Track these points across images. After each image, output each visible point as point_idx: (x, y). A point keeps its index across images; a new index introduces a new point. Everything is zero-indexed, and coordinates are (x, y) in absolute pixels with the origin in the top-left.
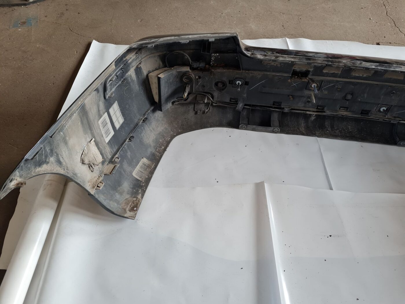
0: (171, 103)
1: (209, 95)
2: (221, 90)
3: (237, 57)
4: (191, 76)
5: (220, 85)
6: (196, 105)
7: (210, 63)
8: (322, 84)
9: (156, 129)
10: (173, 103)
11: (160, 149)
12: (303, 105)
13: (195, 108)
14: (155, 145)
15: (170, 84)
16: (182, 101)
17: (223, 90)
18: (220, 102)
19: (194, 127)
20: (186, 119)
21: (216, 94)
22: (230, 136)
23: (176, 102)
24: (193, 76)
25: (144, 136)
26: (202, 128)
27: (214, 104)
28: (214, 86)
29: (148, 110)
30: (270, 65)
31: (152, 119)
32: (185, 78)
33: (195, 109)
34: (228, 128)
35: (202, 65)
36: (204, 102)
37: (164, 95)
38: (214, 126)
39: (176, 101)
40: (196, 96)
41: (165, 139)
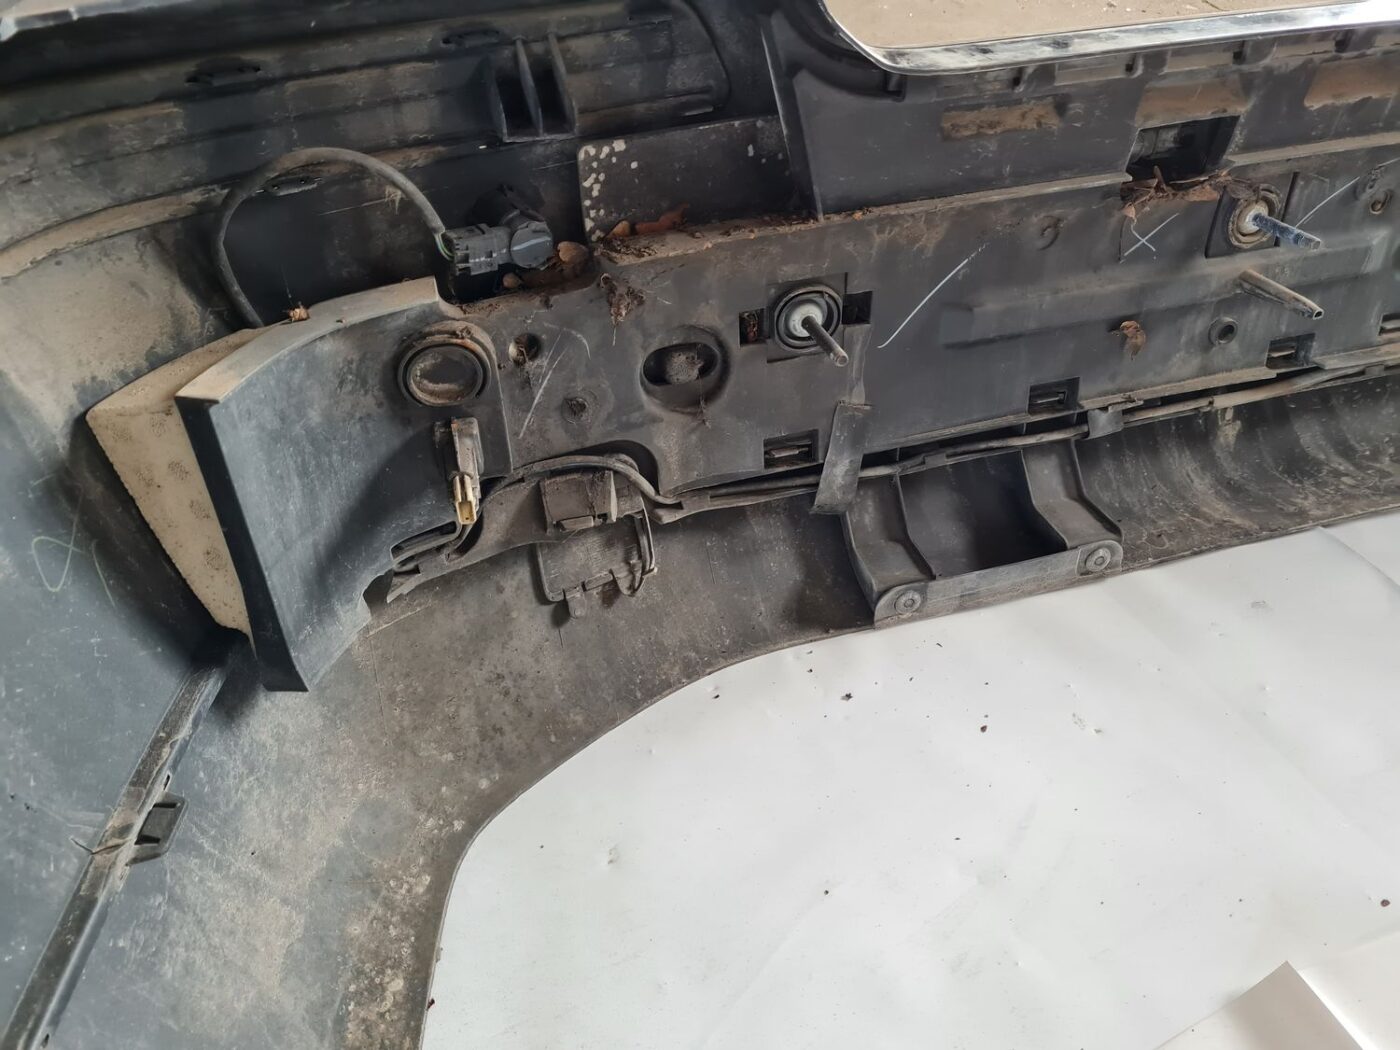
0: (361, 603)
1: (625, 462)
2: (694, 402)
3: (753, 140)
4: (468, 342)
5: (682, 370)
6: (540, 560)
7: (582, 225)
8: (1295, 199)
9: (288, 845)
10: (376, 594)
11: (371, 1012)
12: (1196, 362)
13: (545, 579)
14: (315, 994)
15: (309, 449)
16: (443, 556)
17: (711, 395)
18: (698, 491)
19: (579, 719)
20: (500, 677)
21: (668, 438)
22: (849, 696)
23: (396, 580)
24: (482, 340)
25: (188, 968)
26: (635, 707)
27: (667, 517)
28: (642, 383)
29: (170, 725)
30: (999, 130)
31: (231, 781)
32: (426, 375)
33: (547, 591)
34: (807, 647)
35: (530, 241)
36: (605, 516)
37: (287, 547)
38: (709, 664)
39: (397, 574)
40: (537, 495)
41: (389, 904)
